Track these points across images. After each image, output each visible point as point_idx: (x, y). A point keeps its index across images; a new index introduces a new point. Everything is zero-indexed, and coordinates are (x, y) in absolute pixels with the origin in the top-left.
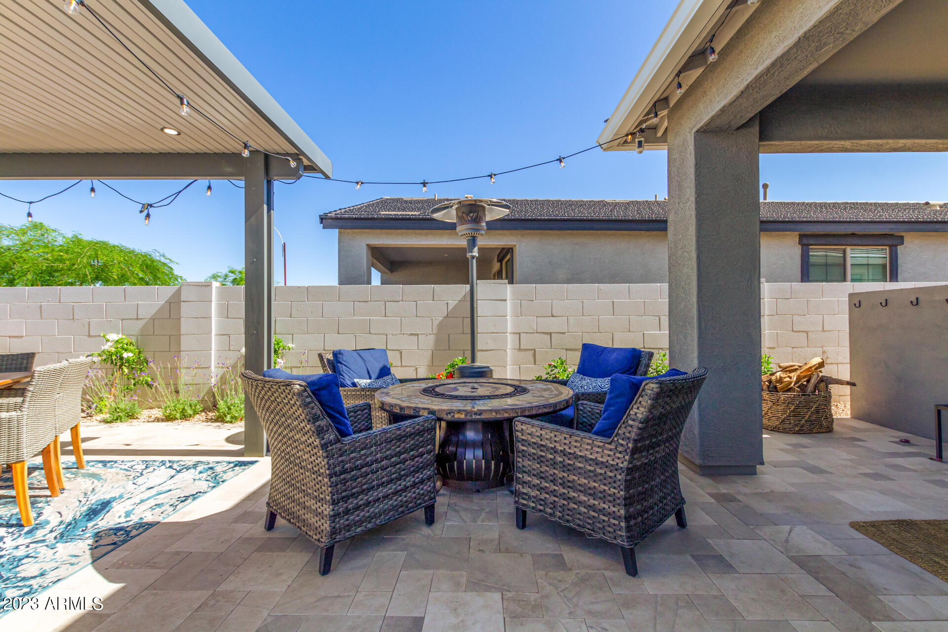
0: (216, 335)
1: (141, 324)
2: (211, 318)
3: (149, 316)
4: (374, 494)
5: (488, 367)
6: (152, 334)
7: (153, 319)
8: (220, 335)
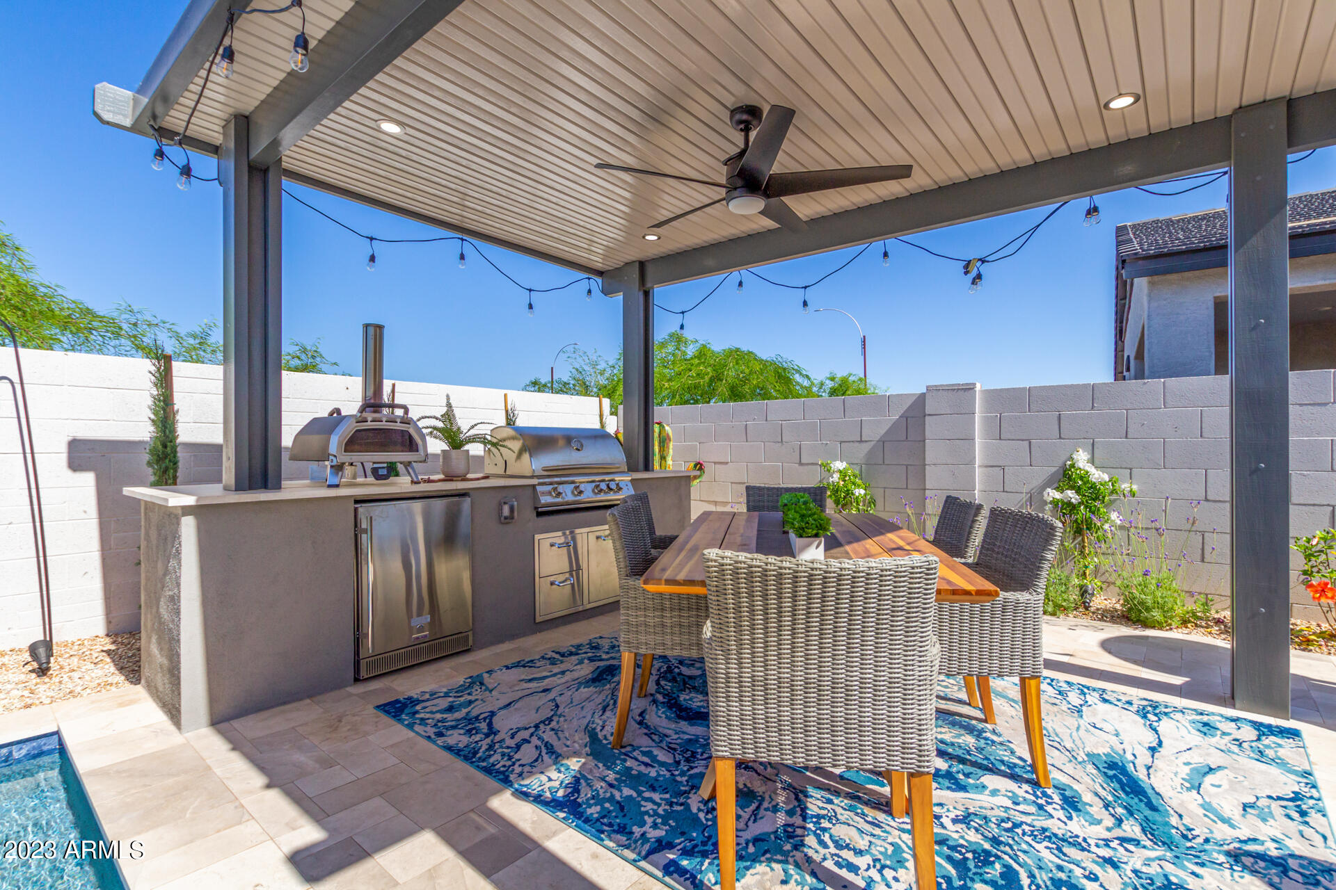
0: (979, 466)
1: (866, 448)
2: (974, 439)
3: (878, 438)
6: (881, 462)
7: (883, 442)
8: (987, 466)
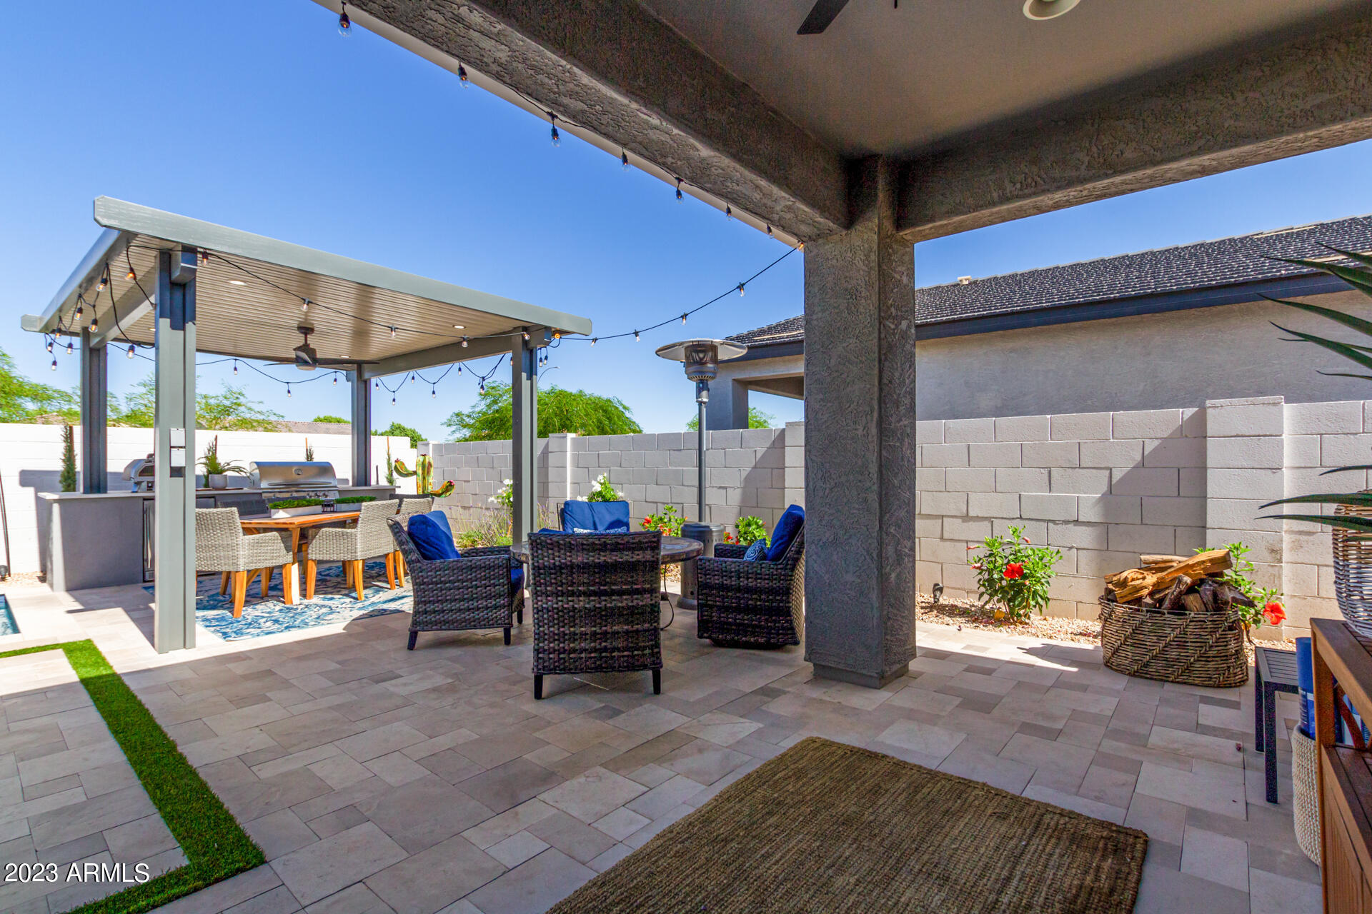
0: (570, 483)
2: (566, 467)
4: (447, 606)
5: (708, 527)
8: (573, 483)
